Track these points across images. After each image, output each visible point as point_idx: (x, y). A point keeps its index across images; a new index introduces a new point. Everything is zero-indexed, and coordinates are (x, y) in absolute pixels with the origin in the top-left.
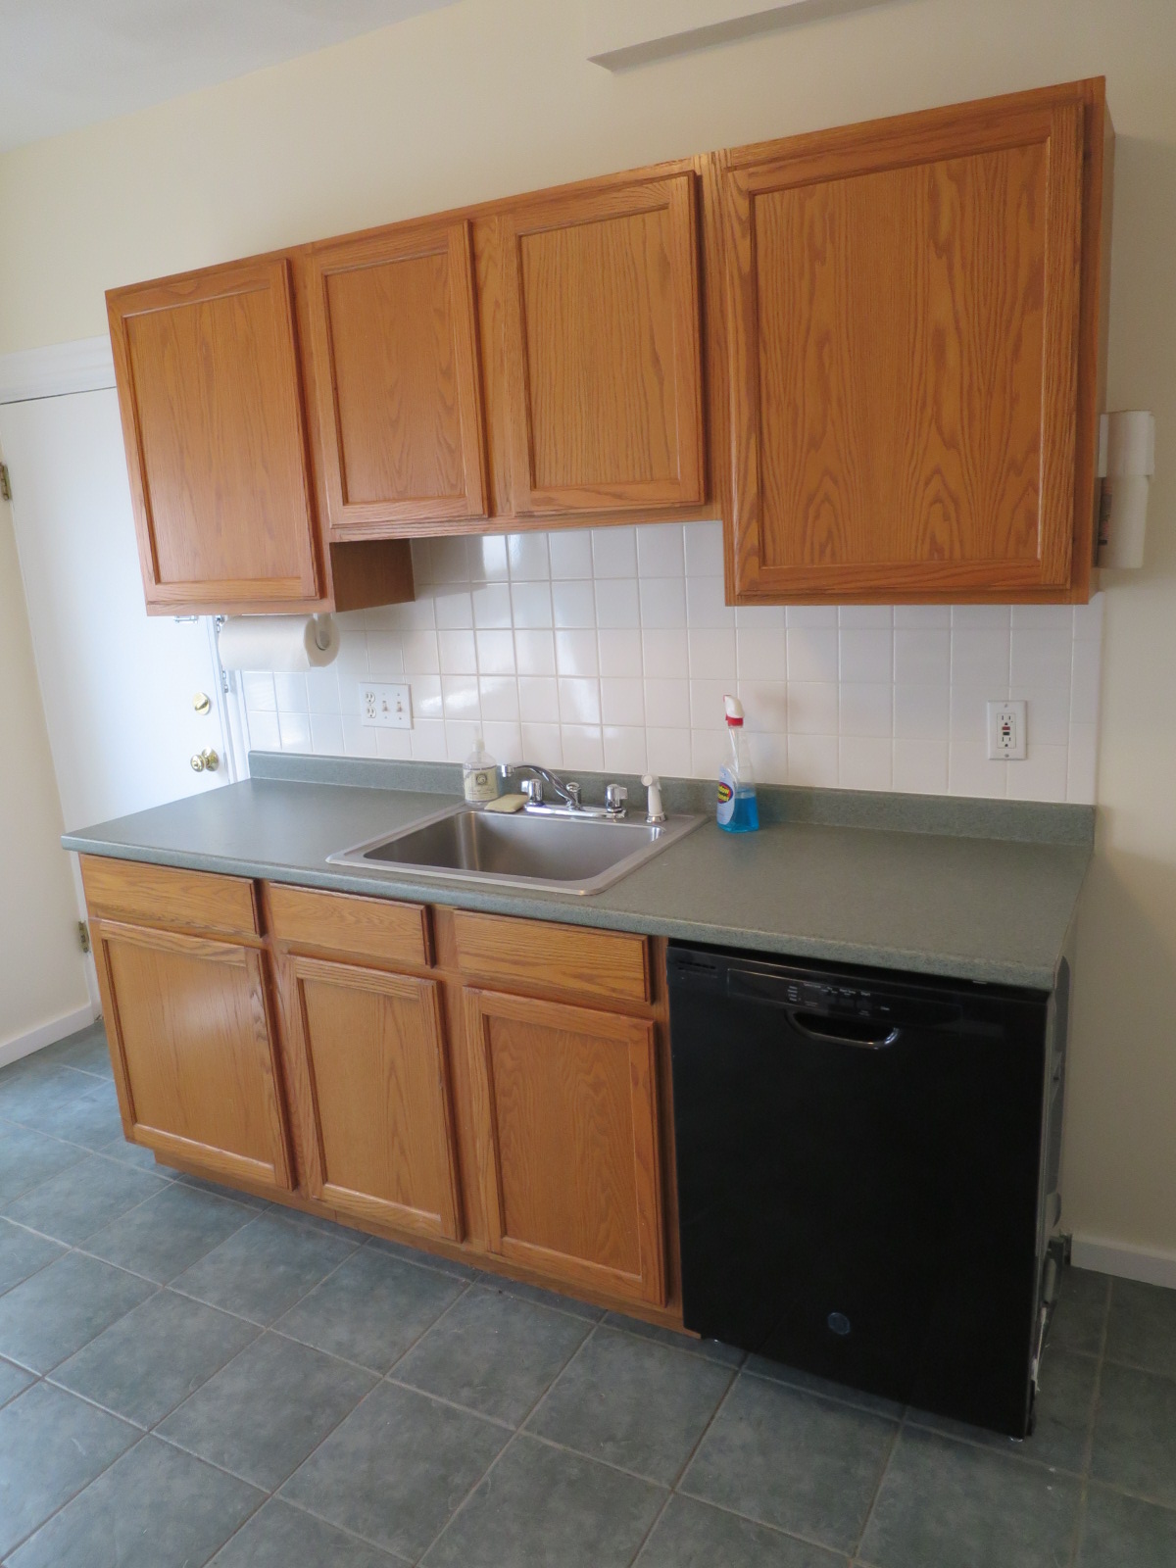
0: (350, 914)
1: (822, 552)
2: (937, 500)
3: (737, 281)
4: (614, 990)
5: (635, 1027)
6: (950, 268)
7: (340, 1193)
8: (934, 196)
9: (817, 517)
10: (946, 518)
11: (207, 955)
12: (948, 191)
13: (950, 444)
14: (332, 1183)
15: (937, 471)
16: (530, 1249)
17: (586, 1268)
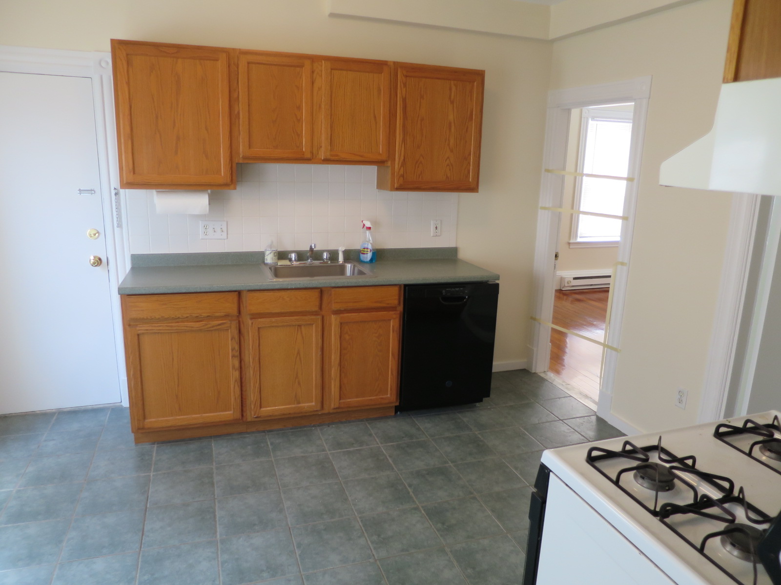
0: (288, 297)
1: (419, 177)
2: (448, 165)
3: (401, 99)
4: (388, 304)
5: (395, 314)
6: (453, 107)
7: (269, 410)
8: (450, 89)
9: (418, 167)
10: (450, 170)
11: (210, 328)
12: (454, 88)
13: (452, 151)
14: (264, 408)
15: (448, 158)
16: (350, 401)
17: (371, 400)
